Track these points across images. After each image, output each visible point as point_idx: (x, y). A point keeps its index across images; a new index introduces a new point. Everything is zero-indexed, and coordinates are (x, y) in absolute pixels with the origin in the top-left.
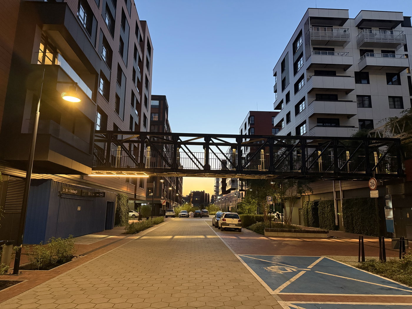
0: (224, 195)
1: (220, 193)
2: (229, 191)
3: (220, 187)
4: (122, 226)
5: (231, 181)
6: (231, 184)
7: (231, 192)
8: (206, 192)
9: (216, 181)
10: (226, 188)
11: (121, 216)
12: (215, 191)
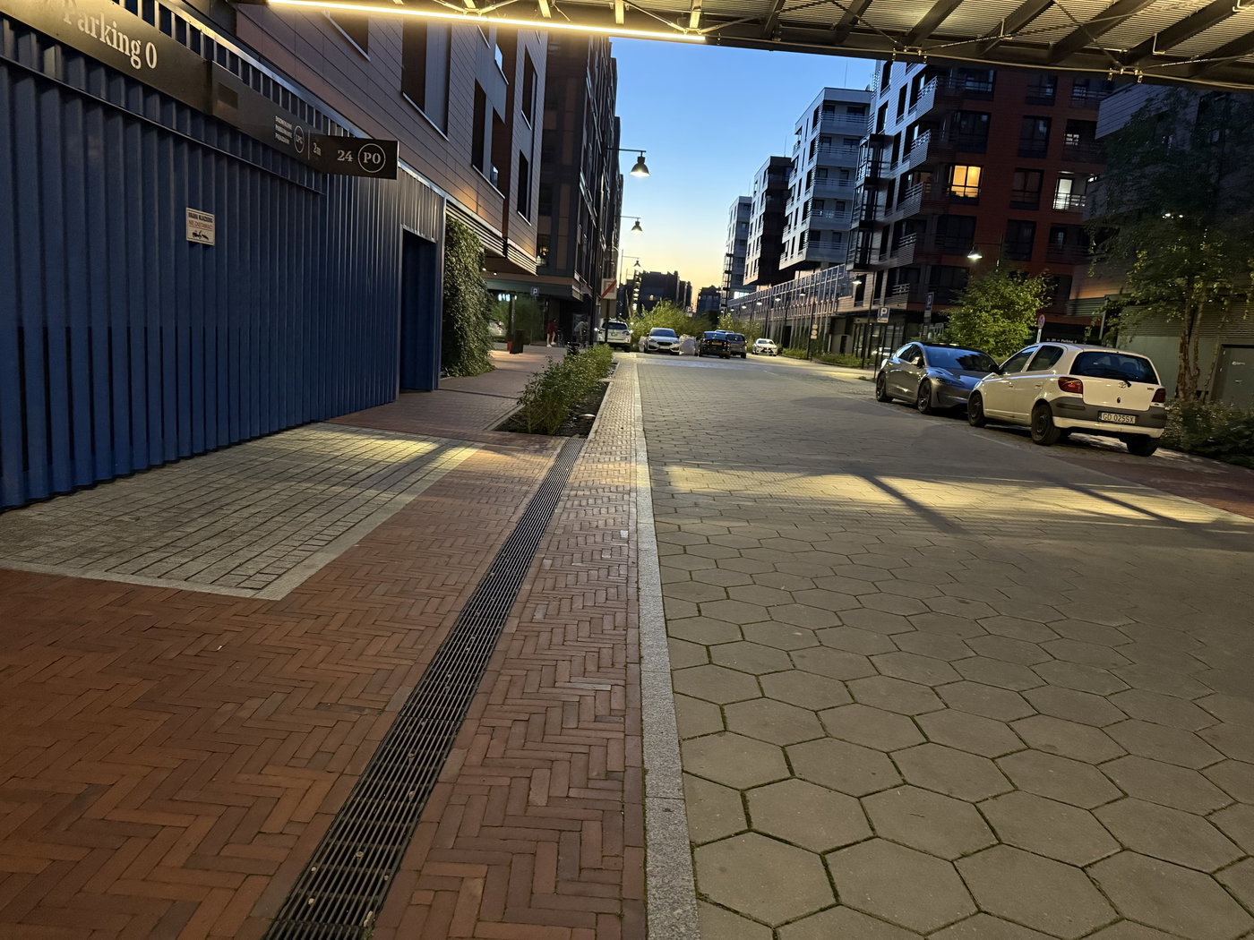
0: (763, 288)
1: (751, 277)
2: (790, 272)
3: (753, 257)
4: (469, 374)
5: (806, 234)
6: (806, 245)
7: (796, 277)
8: (682, 278)
9: (733, 239)
10: (782, 260)
11: (460, 328)
12: (726, 272)
